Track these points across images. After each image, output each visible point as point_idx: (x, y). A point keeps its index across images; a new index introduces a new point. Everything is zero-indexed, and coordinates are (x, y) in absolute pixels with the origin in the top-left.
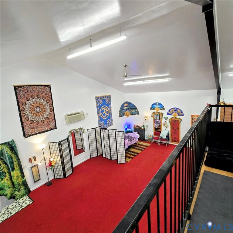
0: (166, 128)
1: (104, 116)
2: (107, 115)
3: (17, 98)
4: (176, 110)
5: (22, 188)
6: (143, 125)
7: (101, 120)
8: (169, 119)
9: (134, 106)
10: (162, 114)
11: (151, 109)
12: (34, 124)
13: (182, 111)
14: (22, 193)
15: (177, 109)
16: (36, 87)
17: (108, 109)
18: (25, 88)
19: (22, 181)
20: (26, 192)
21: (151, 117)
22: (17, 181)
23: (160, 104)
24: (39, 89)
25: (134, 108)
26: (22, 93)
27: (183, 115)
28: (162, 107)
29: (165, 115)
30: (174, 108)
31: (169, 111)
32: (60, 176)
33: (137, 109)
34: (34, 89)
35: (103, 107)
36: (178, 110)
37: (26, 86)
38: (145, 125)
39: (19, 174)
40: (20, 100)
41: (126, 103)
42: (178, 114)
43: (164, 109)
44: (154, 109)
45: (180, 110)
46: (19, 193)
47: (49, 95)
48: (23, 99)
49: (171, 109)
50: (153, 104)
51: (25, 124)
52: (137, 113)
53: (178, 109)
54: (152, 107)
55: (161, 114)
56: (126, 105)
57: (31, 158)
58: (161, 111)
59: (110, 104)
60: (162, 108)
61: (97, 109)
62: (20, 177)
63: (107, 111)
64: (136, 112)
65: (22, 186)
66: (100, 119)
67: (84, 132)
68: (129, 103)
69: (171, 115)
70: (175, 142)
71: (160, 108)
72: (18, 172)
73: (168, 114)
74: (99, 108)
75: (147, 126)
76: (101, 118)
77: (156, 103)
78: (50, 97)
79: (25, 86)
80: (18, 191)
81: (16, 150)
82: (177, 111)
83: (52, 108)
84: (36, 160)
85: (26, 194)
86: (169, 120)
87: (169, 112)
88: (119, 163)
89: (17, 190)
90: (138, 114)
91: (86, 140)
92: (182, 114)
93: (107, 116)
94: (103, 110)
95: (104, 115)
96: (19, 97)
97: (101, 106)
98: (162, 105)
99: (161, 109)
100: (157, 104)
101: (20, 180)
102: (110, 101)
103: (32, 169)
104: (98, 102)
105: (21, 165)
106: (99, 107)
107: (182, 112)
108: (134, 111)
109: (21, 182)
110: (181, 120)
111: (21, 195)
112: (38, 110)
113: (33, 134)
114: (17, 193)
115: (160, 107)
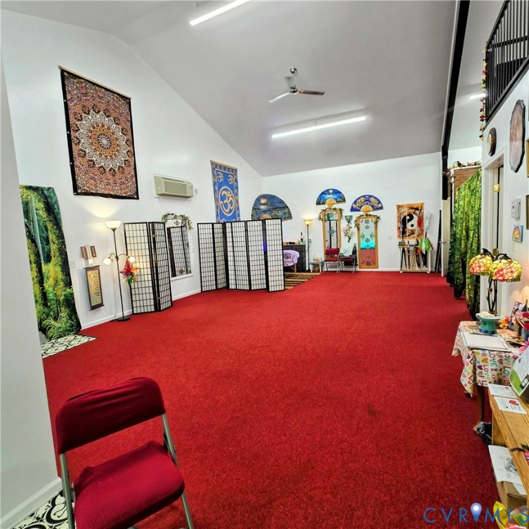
0: (350, 239)
1: (227, 209)
2: (232, 208)
3: (65, 97)
4: (368, 199)
5: (64, 314)
6: (302, 240)
7: (219, 214)
8: (354, 219)
9: (282, 202)
10: (341, 210)
11: (318, 203)
12: (95, 170)
13: (379, 200)
14: (63, 325)
15: (370, 196)
16: (103, 90)
17: (232, 196)
18: (82, 83)
19: (65, 295)
20: (73, 326)
21: (318, 221)
22: (54, 290)
23: (336, 192)
24: (110, 97)
25: (281, 205)
26: (75, 92)
27: (381, 208)
28: (341, 198)
29: (347, 212)
30: (364, 196)
31: (355, 203)
32: (145, 308)
33: (287, 207)
34: (99, 94)
35: (226, 190)
36: (372, 199)
37: (83, 81)
38: (306, 239)
39: (61, 276)
40: (71, 105)
41: (264, 196)
42: (373, 206)
43: (344, 200)
44: (324, 204)
45: (375, 198)
46: (57, 325)
47: (127, 120)
48: (77, 106)
49: (359, 198)
50: (323, 193)
51: (77, 163)
52: (287, 215)
53: (372, 196)
54: (320, 200)
55: (339, 212)
56: (263, 201)
57: (85, 248)
58: (338, 206)
59: (237, 188)
60: (340, 200)
61: (214, 188)
62: (62, 284)
63: (231, 201)
64: (285, 213)
65: (63, 309)
66: (219, 212)
67: (190, 228)
68: (270, 198)
69: (359, 211)
70: (367, 265)
71: (336, 199)
72: (59, 269)
73: (353, 210)
74: (217, 188)
75: (309, 241)
76: (221, 210)
77: (328, 190)
78: (129, 124)
79: (82, 79)
80: (56, 319)
81: (59, 213)
82: (370, 202)
83: (132, 149)
84: (96, 256)
85: (73, 331)
86: (356, 221)
87: (354, 206)
88: (270, 290)
89: (52, 313)
90: (290, 217)
91: (193, 247)
92: (380, 206)
93: (230, 211)
94: (225, 195)
95: (226, 205)
96: (69, 97)
97: (220, 185)
98: (340, 192)
99: (338, 202)
100: (331, 191)
101: (62, 293)
102: (236, 181)
103: (87, 273)
104: (215, 173)
105: (66, 252)
106: (217, 185)
107: (380, 202)
108: (280, 213)
109: (62, 298)
110: (378, 218)
111: (61, 330)
112: (105, 142)
113: (92, 191)
114: (53, 322)
115: (335, 196)
